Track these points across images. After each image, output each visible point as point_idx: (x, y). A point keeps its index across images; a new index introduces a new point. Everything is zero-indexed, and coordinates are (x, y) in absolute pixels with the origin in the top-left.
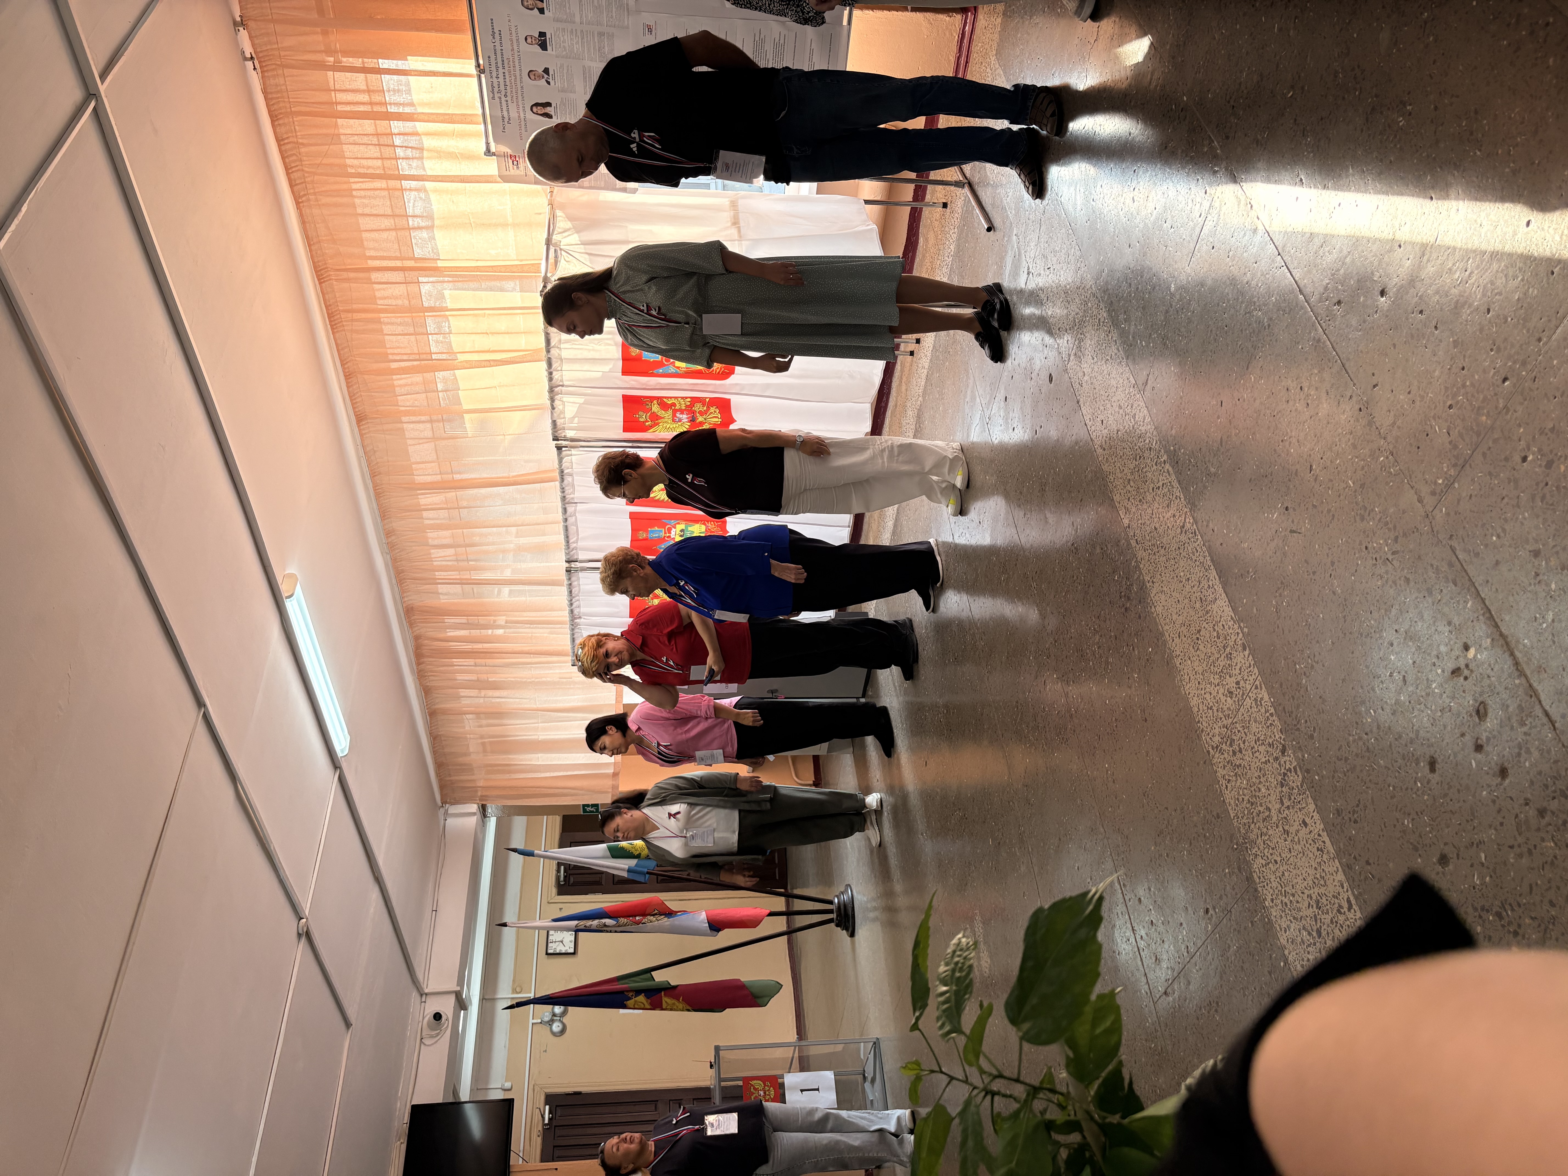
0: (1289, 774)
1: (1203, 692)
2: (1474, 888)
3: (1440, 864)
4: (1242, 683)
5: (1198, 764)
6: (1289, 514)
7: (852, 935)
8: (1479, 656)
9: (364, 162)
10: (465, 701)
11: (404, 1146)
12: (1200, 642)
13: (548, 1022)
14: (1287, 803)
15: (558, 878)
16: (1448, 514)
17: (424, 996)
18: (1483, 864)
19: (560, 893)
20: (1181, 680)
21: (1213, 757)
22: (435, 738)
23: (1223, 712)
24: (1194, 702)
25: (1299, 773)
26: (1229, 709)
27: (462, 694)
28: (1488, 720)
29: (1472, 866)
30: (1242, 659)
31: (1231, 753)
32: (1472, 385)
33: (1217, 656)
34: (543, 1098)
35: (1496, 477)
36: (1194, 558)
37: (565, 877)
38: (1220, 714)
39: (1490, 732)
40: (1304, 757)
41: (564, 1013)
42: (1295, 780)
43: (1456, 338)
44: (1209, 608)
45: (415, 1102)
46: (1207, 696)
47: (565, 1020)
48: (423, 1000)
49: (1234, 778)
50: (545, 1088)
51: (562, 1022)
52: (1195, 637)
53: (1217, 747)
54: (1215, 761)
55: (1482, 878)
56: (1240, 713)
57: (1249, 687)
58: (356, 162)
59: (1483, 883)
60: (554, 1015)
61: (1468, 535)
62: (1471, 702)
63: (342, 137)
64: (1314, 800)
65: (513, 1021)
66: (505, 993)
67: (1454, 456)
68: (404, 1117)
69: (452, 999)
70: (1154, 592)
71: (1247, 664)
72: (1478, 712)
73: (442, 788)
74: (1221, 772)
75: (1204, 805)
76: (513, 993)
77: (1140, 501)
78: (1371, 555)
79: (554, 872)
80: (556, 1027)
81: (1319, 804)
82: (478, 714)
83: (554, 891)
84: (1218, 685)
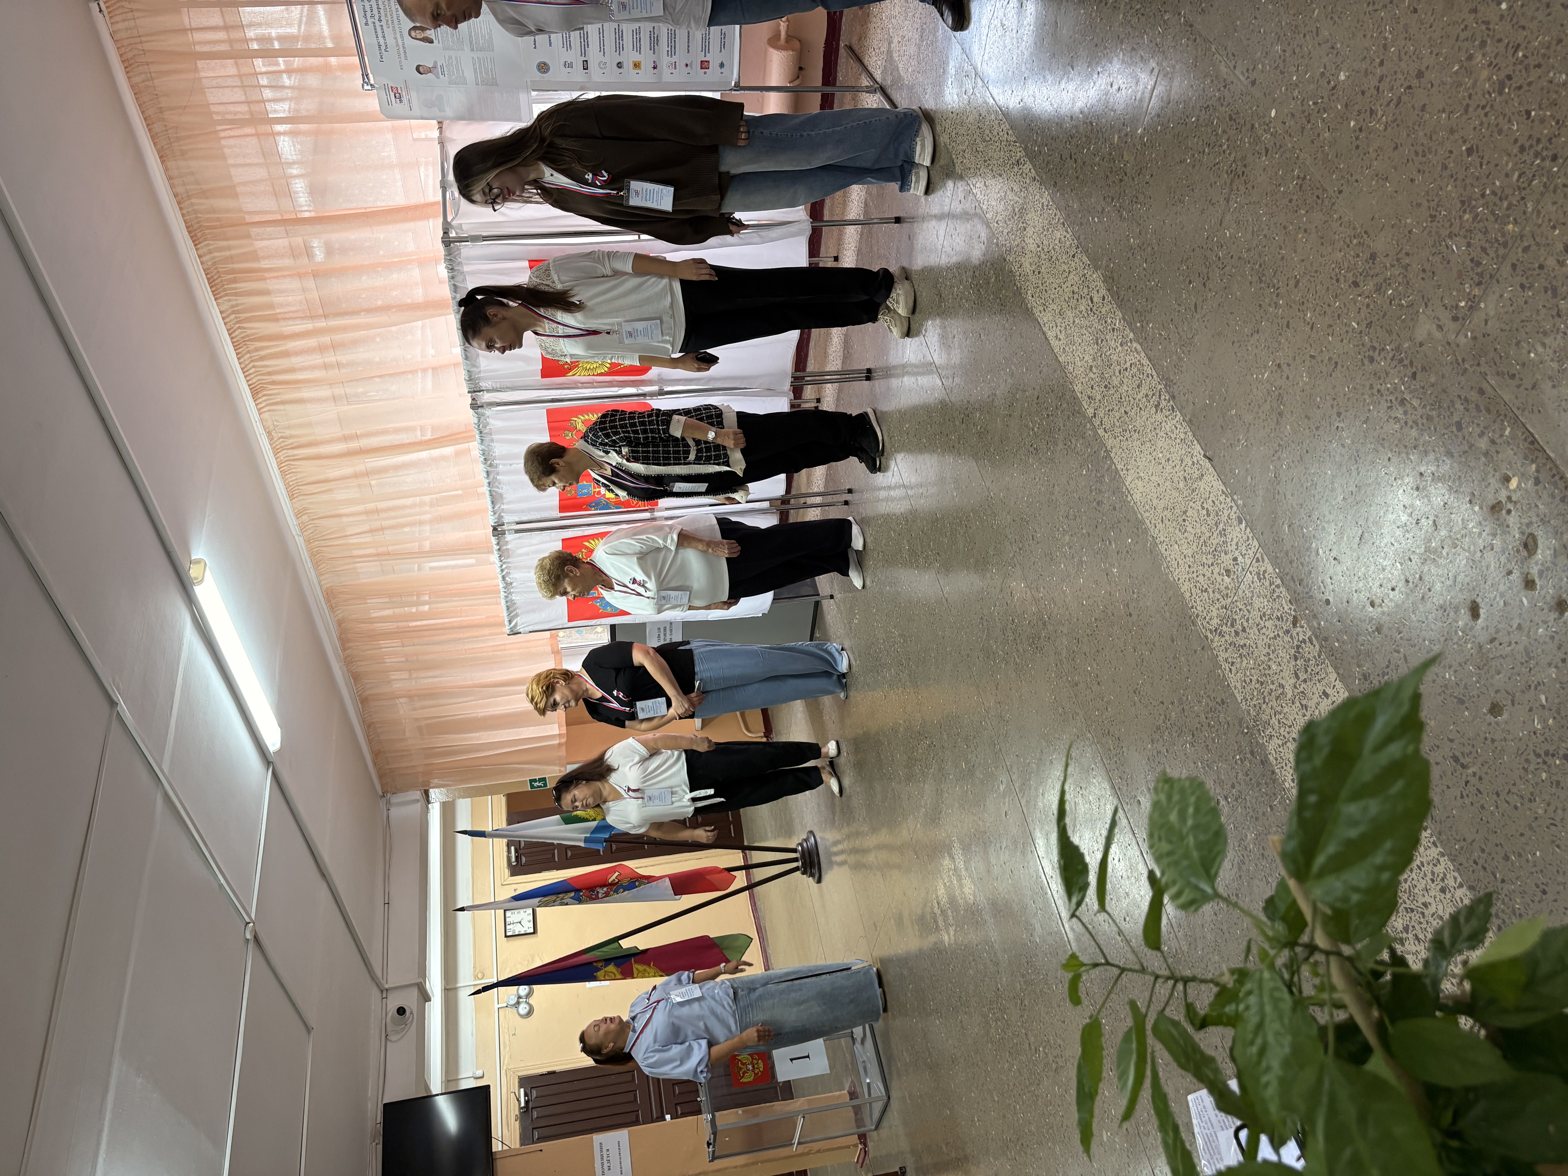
0: (1303, 645)
1: (1195, 575)
2: (1535, 733)
3: (1492, 714)
4: (1240, 559)
5: (1195, 652)
6: (1282, 371)
7: (819, 881)
8: (1523, 485)
9: (231, 108)
10: (396, 685)
11: (380, 1147)
12: (1187, 523)
13: (514, 1005)
14: (1302, 676)
15: (509, 858)
16: (1474, 338)
17: (385, 993)
18: (1543, 706)
19: (513, 874)
20: (1168, 567)
21: (1212, 641)
22: (369, 726)
23: (1220, 592)
24: (1185, 587)
25: (1315, 642)
26: (1227, 588)
27: (393, 677)
28: (1539, 551)
29: (1531, 710)
30: (1238, 533)
31: (1233, 634)
32: (1494, 193)
33: (1208, 534)
34: (517, 1081)
35: (1529, 288)
36: (1173, 436)
37: (517, 857)
38: (1217, 595)
39: (1542, 564)
40: (1319, 624)
41: (529, 995)
42: (1311, 651)
43: (1469, 146)
44: (1194, 486)
45: (386, 1101)
46: (1201, 579)
47: (531, 1001)
48: (384, 996)
49: (1239, 659)
50: (518, 1071)
51: (528, 1003)
52: (1180, 519)
53: (1216, 630)
54: (1215, 645)
55: (1544, 721)
56: (1240, 591)
57: (1248, 562)
58: (221, 108)
59: (1546, 726)
60: (519, 997)
61: (1501, 357)
62: (1517, 536)
63: (204, 81)
64: (1336, 668)
65: (477, 1009)
66: (467, 980)
67: (1477, 274)
68: (375, 1116)
69: (415, 992)
70: (1129, 479)
71: (1245, 537)
72: (1526, 546)
73: (381, 777)
74: (1222, 655)
75: (1205, 693)
76: (475, 980)
77: (1106, 387)
78: (1385, 397)
79: (505, 854)
80: (523, 1009)
81: (1341, 672)
82: (411, 697)
83: (507, 872)
84: (1212, 564)
